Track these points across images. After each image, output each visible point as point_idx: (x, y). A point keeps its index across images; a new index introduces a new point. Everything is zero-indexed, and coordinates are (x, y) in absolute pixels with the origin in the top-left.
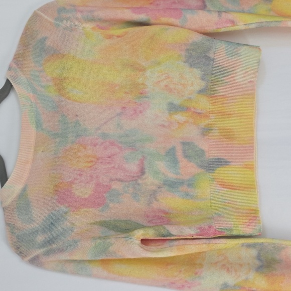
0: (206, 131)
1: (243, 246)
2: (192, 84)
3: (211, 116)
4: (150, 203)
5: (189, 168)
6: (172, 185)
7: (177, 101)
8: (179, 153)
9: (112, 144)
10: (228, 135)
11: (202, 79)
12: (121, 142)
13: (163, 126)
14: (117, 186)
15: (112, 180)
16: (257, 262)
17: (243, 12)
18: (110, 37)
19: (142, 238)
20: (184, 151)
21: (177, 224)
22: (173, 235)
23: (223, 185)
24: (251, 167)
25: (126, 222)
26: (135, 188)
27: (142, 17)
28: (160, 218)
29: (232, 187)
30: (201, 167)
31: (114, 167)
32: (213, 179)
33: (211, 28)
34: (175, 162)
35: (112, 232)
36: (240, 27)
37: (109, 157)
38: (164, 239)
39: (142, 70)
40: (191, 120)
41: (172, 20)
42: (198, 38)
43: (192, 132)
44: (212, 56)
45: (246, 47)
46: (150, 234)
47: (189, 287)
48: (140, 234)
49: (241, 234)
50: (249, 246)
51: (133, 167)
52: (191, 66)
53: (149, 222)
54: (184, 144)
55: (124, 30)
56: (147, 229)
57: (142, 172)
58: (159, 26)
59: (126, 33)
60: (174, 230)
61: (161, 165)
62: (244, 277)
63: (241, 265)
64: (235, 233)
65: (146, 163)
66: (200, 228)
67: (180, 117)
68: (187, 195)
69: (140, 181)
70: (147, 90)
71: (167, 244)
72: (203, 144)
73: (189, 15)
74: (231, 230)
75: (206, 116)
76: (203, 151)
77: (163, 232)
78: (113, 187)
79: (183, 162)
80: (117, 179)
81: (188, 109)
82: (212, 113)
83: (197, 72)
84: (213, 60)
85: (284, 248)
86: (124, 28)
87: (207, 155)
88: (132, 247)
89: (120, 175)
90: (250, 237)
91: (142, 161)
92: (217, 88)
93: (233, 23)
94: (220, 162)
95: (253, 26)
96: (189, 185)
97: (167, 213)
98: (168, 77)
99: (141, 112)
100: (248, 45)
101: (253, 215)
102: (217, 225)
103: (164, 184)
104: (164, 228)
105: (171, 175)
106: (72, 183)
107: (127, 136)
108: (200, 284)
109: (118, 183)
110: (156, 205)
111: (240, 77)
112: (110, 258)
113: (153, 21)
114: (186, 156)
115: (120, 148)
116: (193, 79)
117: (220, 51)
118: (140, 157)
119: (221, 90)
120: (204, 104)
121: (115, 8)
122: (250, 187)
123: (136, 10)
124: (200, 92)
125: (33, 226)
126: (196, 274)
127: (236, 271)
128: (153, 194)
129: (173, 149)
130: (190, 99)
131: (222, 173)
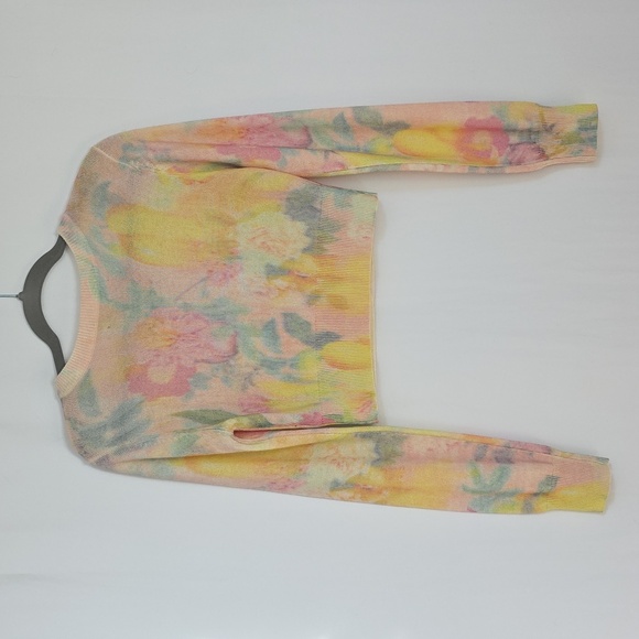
0: (313, 299)
1: (356, 436)
2: (295, 241)
3: (318, 280)
4: (244, 388)
5: (292, 346)
6: (271, 365)
7: (277, 262)
8: (280, 327)
9: (197, 317)
10: (339, 304)
11: (307, 234)
12: (208, 315)
13: (261, 293)
14: (203, 369)
15: (197, 361)
16: (375, 456)
17: (356, 150)
18: (191, 182)
19: (235, 428)
20: (286, 324)
21: (279, 411)
22: (271, 425)
23: (334, 364)
24: (366, 342)
25: (215, 412)
26: (225, 371)
27: (231, 158)
28: (257, 406)
29: (343, 367)
30: (307, 343)
31: (198, 346)
32: (321, 358)
33: (317, 171)
34: (275, 337)
35: (199, 424)
36: (352, 170)
37: (193, 333)
38: (262, 429)
39: (232, 223)
40: (294, 285)
41: (268, 162)
42: (300, 184)
43: (295, 302)
44: (318, 207)
45: (359, 196)
46: (245, 423)
47: (293, 488)
48: (231, 424)
49: (354, 422)
50: (365, 436)
51: (223, 345)
52: (294, 218)
53: (244, 411)
54: (285, 315)
55: (207, 174)
56: (240, 419)
57: (235, 352)
58: (252, 169)
59: (212, 178)
60: (272, 418)
61: (258, 342)
62: (357, 472)
63: (354, 459)
64: (346, 421)
65: (239, 341)
66: (304, 416)
67: (280, 282)
68: (290, 379)
69: (232, 362)
70: (239, 248)
71: (265, 437)
72: (307, 314)
73: (288, 156)
74: (340, 416)
75: (313, 281)
76: (309, 324)
77: (260, 421)
78: (198, 370)
79: (284, 336)
80: (203, 360)
81: (289, 272)
83: (301, 226)
84: (320, 211)
85: (406, 438)
86: (209, 170)
87: (313, 328)
88: (223, 439)
89: (207, 355)
90: (366, 425)
91: (236, 334)
92: (325, 246)
93: (343, 166)
94: (329, 337)
95: (367, 170)
96: (292, 365)
97: (266, 400)
98: (265, 233)
99: (232, 276)
100: (362, 193)
101: (368, 399)
102: (324, 411)
103: (262, 365)
104: (261, 417)
105: (270, 354)
106: (147, 366)
107: (215, 306)
108: (306, 483)
109: (206, 365)
110: (251, 391)
111: (352, 233)
112: (197, 454)
113: (243, 163)
114: (288, 331)
115: (207, 322)
116: (296, 231)
117: (328, 200)
118: (232, 332)
119: (330, 248)
120: (309, 265)
121: (197, 144)
122: (365, 366)
123: (222, 147)
124: (305, 250)
125: (100, 420)
126: (301, 470)
127: (348, 465)
128: (249, 379)
129: (272, 322)
130: (292, 259)
131: (333, 349)
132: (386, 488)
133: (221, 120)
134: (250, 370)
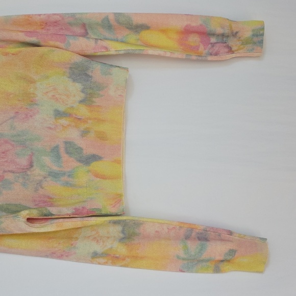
0: (85, 133)
1: (110, 222)
2: (74, 96)
3: (89, 121)
4: (36, 190)
5: (70, 163)
6: (55, 175)
7: (62, 108)
8: (62, 150)
9: (6, 142)
10: (102, 137)
11: (83, 91)
12: (14, 141)
13: (50, 128)
14: (9, 177)
15: (5, 171)
16: (122, 235)
17: (117, 40)
18: (6, 54)
19: (28, 217)
20: (66, 149)
21: (58, 206)
22: (54, 215)
23: (97, 175)
24: (119, 162)
25: (16, 205)
26: (24, 178)
27: (33, 39)
28: (45, 202)
29: (103, 177)
30: (80, 161)
31: (6, 161)
32: (89, 171)
33: (90, 52)
34: (58, 157)
35: (4, 214)
36: (112, 52)
37: (3, 153)
38: (46, 218)
39: (32, 82)
40: (73, 124)
41: (58, 44)
42: (78, 59)
43: (73, 135)
44: (90, 74)
45: (117, 68)
46: (34, 214)
47: (67, 256)
48: (25, 214)
49: (109, 213)
50: (115, 223)
51: (24, 162)
52: (74, 81)
53: (36, 205)
54: (66, 143)
55: (18, 49)
56: (32, 210)
57: (31, 165)
58: (47, 48)
59: (20, 52)
60: (54, 210)
61: (47, 160)
62: (109, 247)
63: (108, 238)
64: (103, 212)
65: (34, 158)
66: (75, 209)
67: (64, 121)
68: (67, 184)
69: (29, 173)
70: (37, 98)
71: (49, 222)
72: (80, 142)
73: (71, 41)
74: (100, 210)
75: (85, 121)
76: (81, 149)
77: (45, 212)
78: (6, 177)
79: (65, 156)
80: (9, 171)
81: (70, 115)
82: (90, 119)
83: (79, 86)
84: (91, 77)
85: (142, 224)
86: (19, 47)
87: (84, 152)
88: (19, 224)
89: (12, 168)
90: (116, 215)
91: (31, 156)
92: (94, 99)
93: (106, 49)
94: (95, 158)
95: (122, 52)
96: (69, 176)
97: (51, 198)
98: (55, 89)
99: (31, 116)
100: (119, 67)
101: (118, 198)
102: (89, 206)
103: (49, 175)
104: (46, 209)
105: (55, 168)
107: (19, 135)
108: (75, 253)
109: (11, 174)
110: (41, 192)
111: (112, 92)
113: (42, 43)
114: (67, 153)
115: (13, 146)
116: (75, 89)
117: (96, 69)
118: (29, 153)
119: (97, 101)
120: (83, 111)
121: (11, 30)
122: (118, 177)
123: (28, 33)
124: (81, 102)
126: (72, 245)
127: (103, 242)
128: (40, 184)
129: (57, 147)
130: (72, 107)
131: (96, 166)
132: (128, 257)
133: (29, 16)
134: (40, 178)
